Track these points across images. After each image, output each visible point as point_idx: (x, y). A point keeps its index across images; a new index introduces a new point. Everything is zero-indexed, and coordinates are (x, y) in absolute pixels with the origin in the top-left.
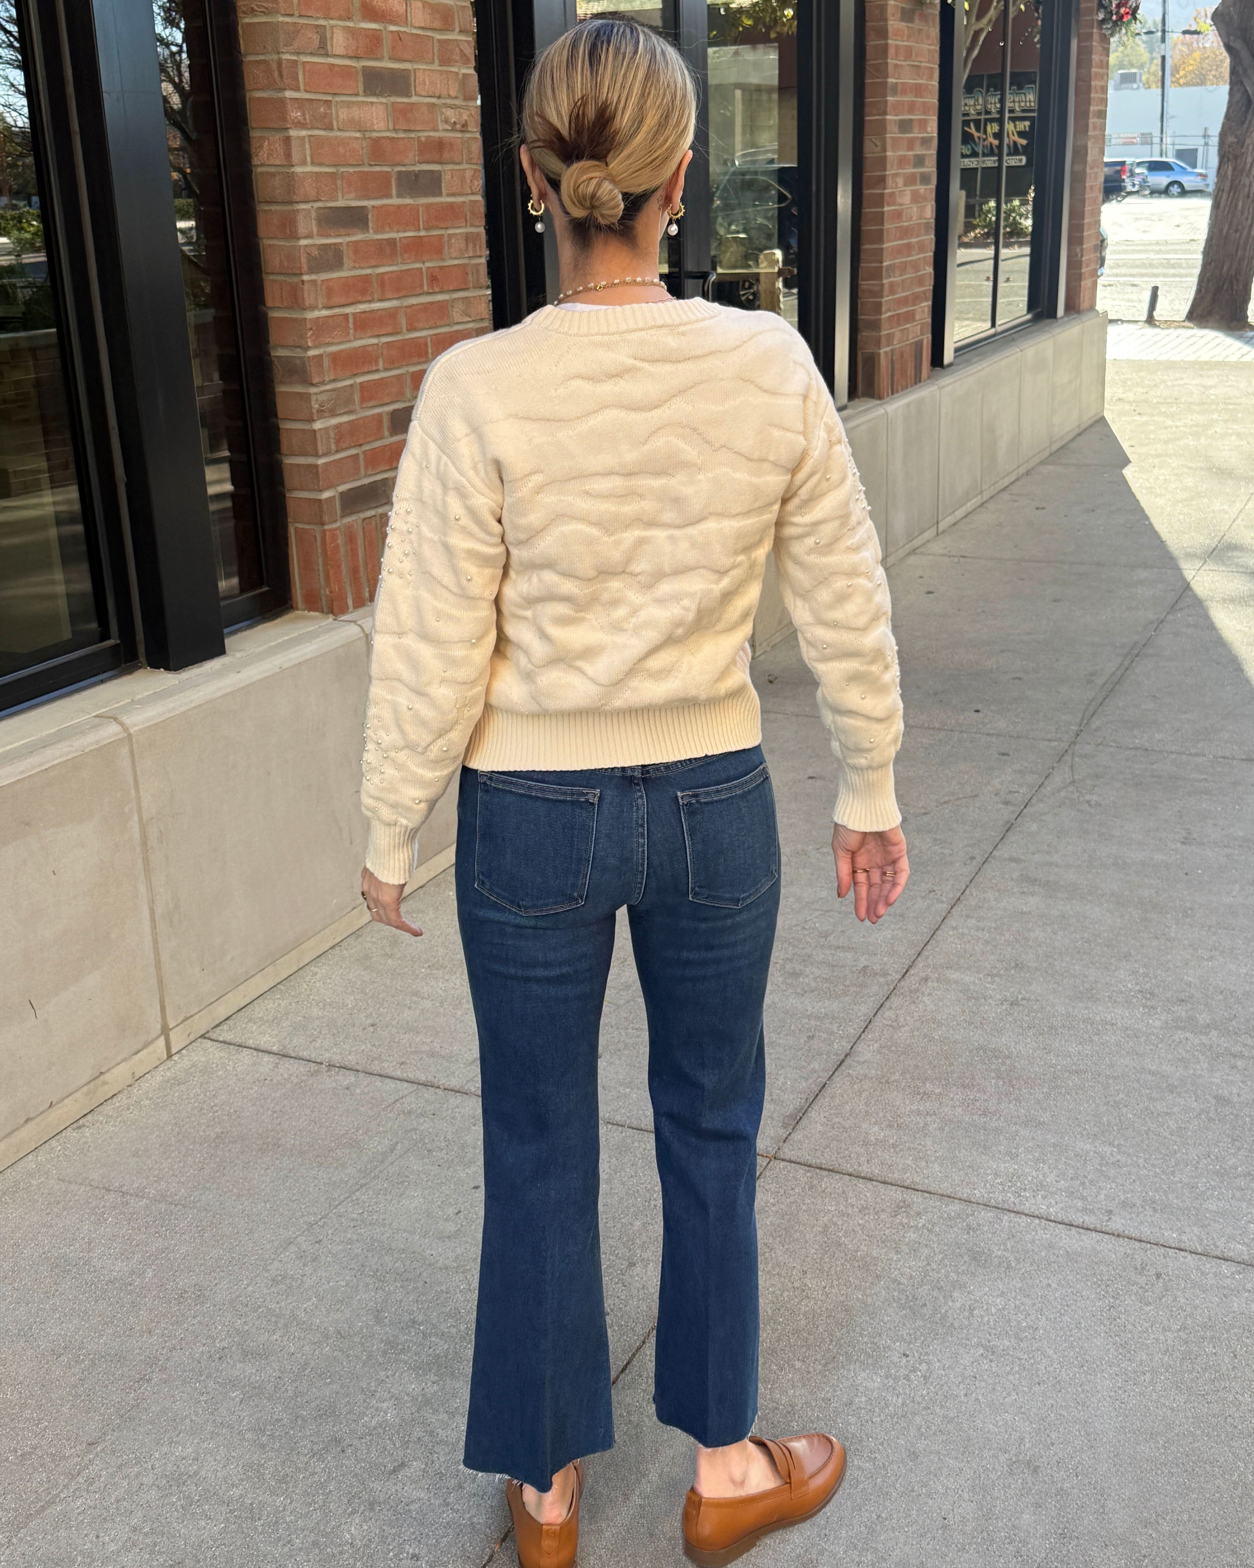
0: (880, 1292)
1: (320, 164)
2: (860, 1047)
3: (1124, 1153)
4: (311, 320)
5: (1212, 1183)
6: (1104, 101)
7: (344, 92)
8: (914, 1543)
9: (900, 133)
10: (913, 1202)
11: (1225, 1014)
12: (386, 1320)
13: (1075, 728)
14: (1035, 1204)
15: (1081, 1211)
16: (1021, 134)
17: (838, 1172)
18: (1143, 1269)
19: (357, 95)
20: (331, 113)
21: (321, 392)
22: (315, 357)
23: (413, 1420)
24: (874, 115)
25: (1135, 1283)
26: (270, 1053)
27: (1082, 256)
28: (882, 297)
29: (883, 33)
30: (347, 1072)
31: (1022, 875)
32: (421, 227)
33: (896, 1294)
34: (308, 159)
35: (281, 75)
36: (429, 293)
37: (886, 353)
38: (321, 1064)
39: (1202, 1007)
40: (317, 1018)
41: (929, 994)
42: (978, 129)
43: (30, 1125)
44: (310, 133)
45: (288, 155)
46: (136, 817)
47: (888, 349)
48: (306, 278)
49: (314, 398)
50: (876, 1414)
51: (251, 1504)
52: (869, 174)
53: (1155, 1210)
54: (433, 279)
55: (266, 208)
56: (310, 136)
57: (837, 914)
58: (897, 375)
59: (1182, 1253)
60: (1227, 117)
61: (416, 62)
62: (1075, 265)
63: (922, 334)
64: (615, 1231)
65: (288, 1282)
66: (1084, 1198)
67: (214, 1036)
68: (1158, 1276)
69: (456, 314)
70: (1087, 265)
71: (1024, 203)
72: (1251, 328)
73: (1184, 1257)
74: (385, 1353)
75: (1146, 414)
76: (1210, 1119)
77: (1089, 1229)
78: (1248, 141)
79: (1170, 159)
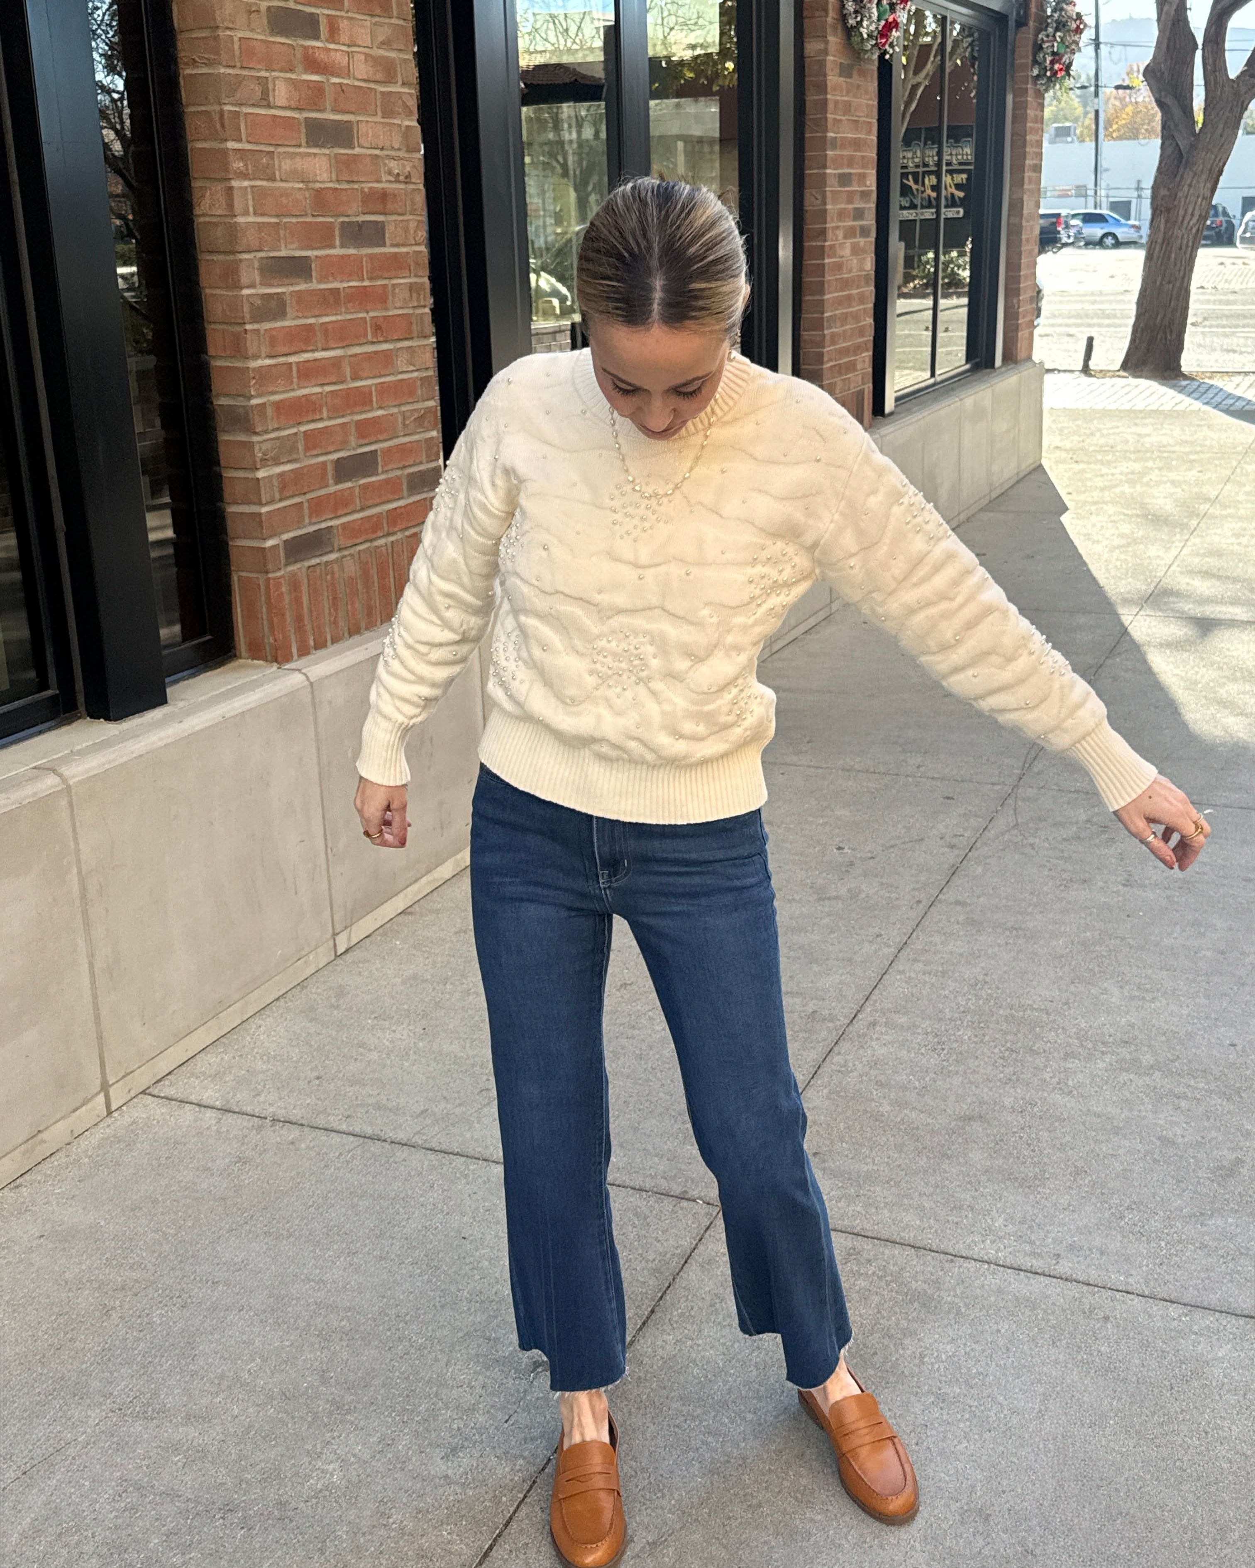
1: (263, 215)
4: (254, 369)
6: (1040, 155)
7: (286, 143)
9: (840, 186)
10: (864, 1249)
11: (1168, 1055)
12: (332, 1380)
13: (1017, 771)
14: (984, 1249)
15: (1030, 1255)
16: (958, 187)
18: (1091, 1312)
19: (300, 146)
20: (274, 164)
21: (265, 441)
22: (259, 405)
24: (814, 169)
25: (1084, 1326)
26: (213, 1108)
27: (1019, 307)
28: (824, 347)
29: (822, 88)
30: (292, 1127)
31: (968, 918)
32: (365, 277)
34: (251, 209)
35: (223, 126)
36: (372, 343)
38: (266, 1118)
39: (1146, 1049)
40: (263, 1072)
41: (878, 1039)
42: (916, 182)
44: (253, 183)
45: (231, 206)
46: (75, 871)
48: (248, 327)
49: (257, 447)
52: (810, 226)
53: (1102, 1253)
54: (378, 328)
55: (209, 258)
56: (253, 186)
59: (1130, 1296)
60: (1159, 170)
61: (360, 114)
62: (1012, 316)
63: (863, 383)
66: (1032, 1243)
67: (156, 1092)
68: (1106, 1319)
69: (401, 363)
70: (1024, 317)
71: (962, 254)
72: (1185, 377)
73: (1132, 1300)
74: (331, 1413)
75: (1082, 462)
76: (1155, 1161)
77: (1037, 1273)
78: (1180, 194)
79: (1105, 211)
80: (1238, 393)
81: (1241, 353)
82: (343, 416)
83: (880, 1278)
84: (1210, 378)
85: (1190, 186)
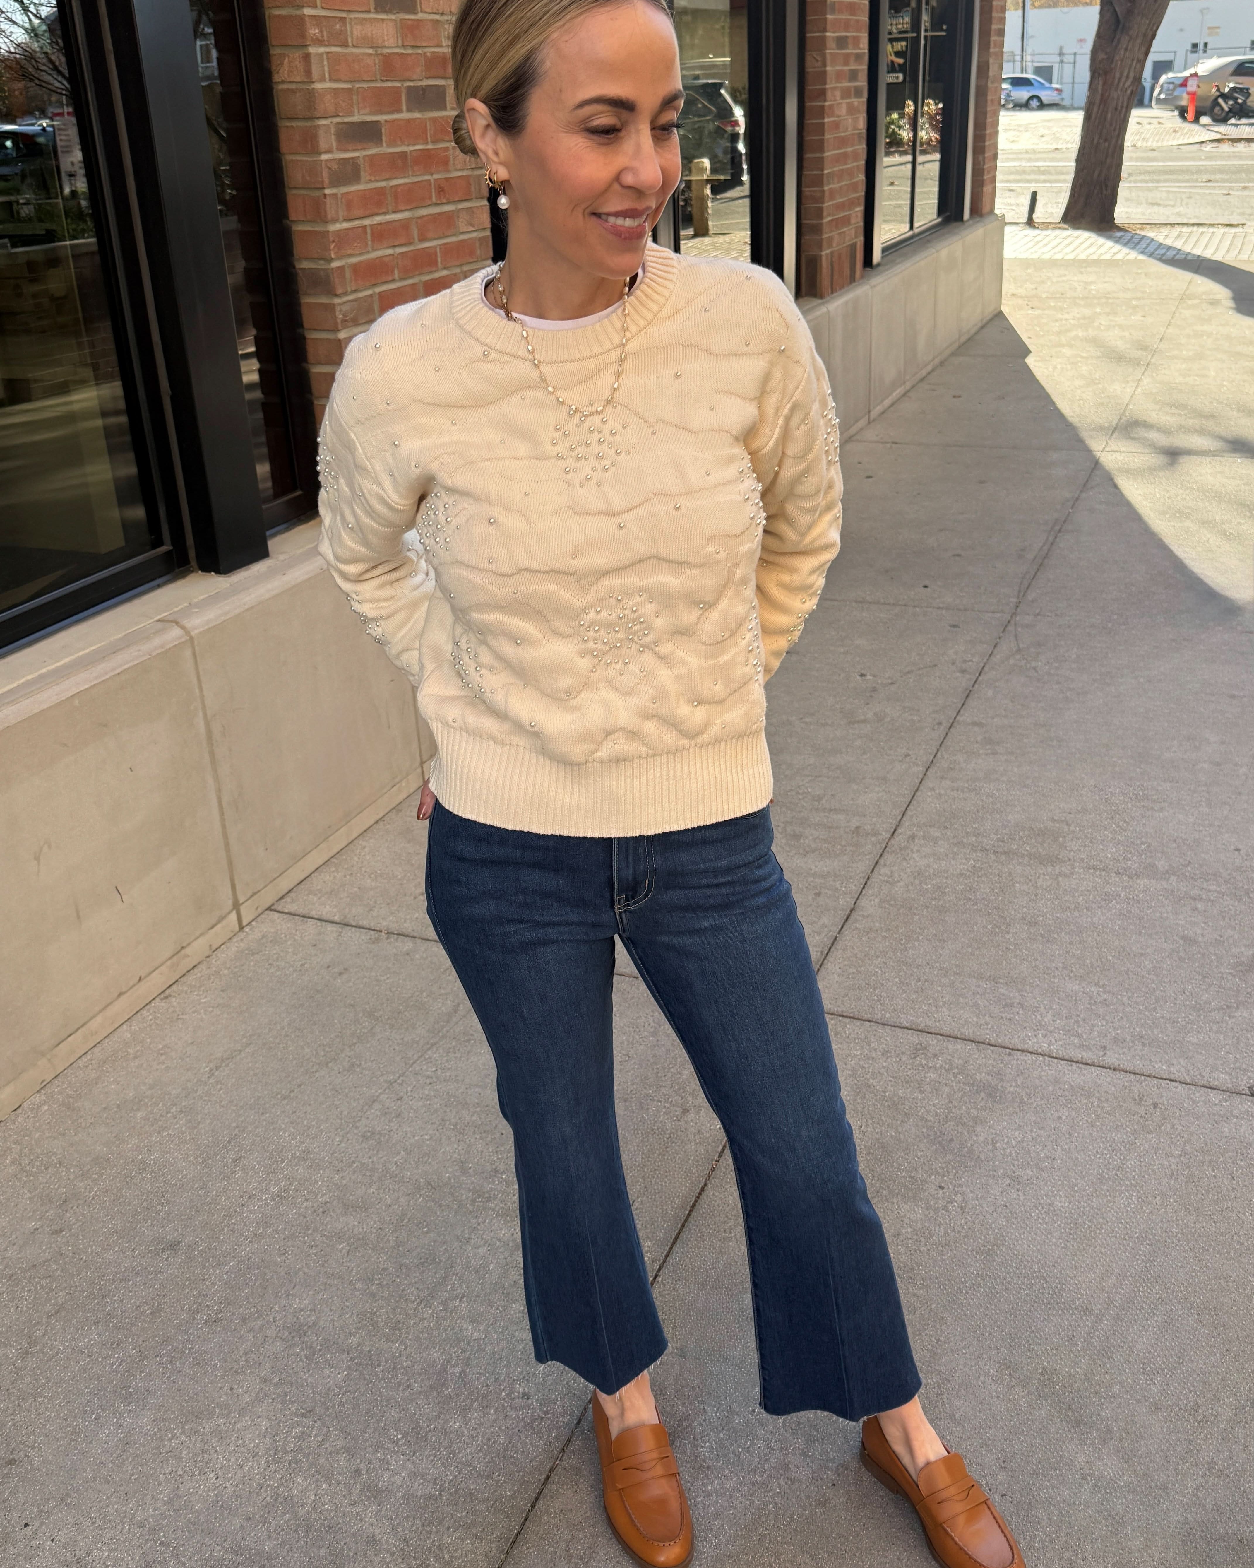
0: (910, 1129)
1: (338, 81)
2: (863, 902)
3: (1109, 992)
4: (334, 232)
5: (1190, 1017)
7: (357, 9)
8: (973, 1364)
9: (838, 49)
10: (930, 1045)
11: (1181, 860)
12: (471, 1171)
13: (1014, 600)
14: (1038, 1043)
15: (1079, 1047)
16: (898, 54)
17: (858, 1019)
18: (1141, 1099)
19: (369, 12)
20: (346, 30)
21: (345, 303)
22: (338, 268)
23: (507, 1265)
24: (815, 32)
25: (1136, 1113)
26: (332, 922)
27: (984, 164)
28: (823, 202)
30: (406, 939)
31: (985, 738)
32: (429, 139)
33: (925, 1130)
34: (327, 75)
36: (437, 204)
37: (827, 254)
38: (381, 931)
39: (1160, 855)
40: (371, 889)
41: (918, 851)
43: (124, 998)
44: (328, 49)
45: (308, 72)
46: (201, 714)
47: (828, 251)
48: (327, 191)
49: (338, 308)
50: (922, 1244)
51: (369, 1351)
52: (811, 87)
53: (1144, 1045)
54: (441, 190)
55: (288, 124)
56: (328, 53)
57: (825, 779)
58: (836, 277)
59: (1173, 1083)
60: (1099, 35)
62: (978, 172)
63: (856, 237)
64: (666, 1081)
65: (377, 1137)
66: (1079, 1036)
67: (279, 908)
68: (1155, 1105)
69: (462, 225)
70: (987, 171)
71: (902, 116)
72: (1119, 229)
73: (1176, 1088)
74: (474, 1201)
75: (1038, 308)
76: (1181, 959)
77: (1087, 1064)
78: (1117, 58)
79: (1030, 76)
80: (1169, 242)
81: (1166, 206)
82: (412, 277)
83: (947, 1070)
84: (1141, 229)
85: (1126, 49)
